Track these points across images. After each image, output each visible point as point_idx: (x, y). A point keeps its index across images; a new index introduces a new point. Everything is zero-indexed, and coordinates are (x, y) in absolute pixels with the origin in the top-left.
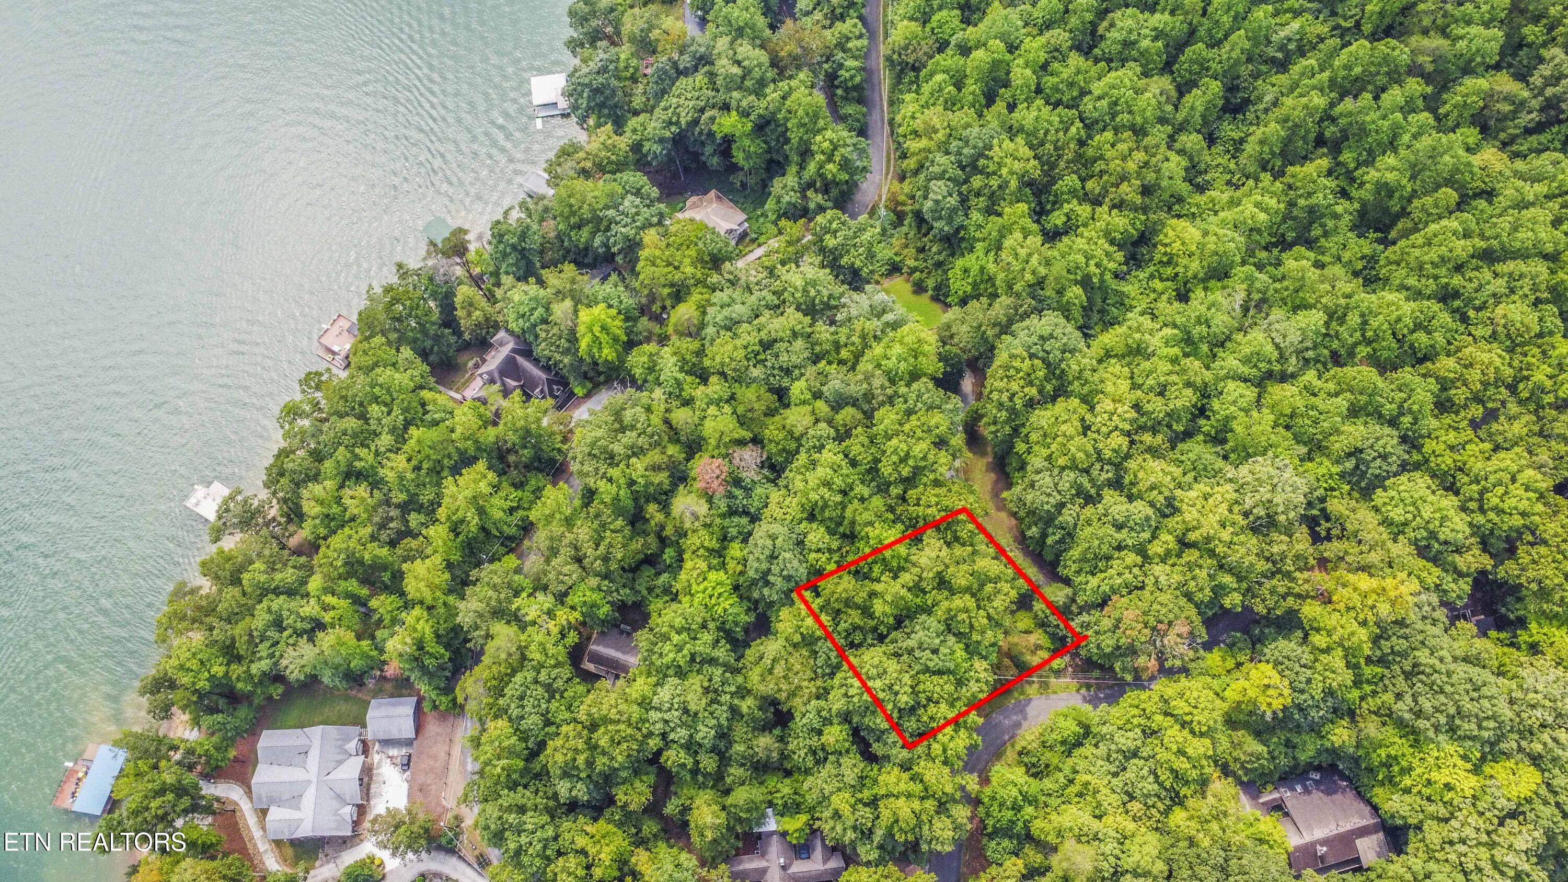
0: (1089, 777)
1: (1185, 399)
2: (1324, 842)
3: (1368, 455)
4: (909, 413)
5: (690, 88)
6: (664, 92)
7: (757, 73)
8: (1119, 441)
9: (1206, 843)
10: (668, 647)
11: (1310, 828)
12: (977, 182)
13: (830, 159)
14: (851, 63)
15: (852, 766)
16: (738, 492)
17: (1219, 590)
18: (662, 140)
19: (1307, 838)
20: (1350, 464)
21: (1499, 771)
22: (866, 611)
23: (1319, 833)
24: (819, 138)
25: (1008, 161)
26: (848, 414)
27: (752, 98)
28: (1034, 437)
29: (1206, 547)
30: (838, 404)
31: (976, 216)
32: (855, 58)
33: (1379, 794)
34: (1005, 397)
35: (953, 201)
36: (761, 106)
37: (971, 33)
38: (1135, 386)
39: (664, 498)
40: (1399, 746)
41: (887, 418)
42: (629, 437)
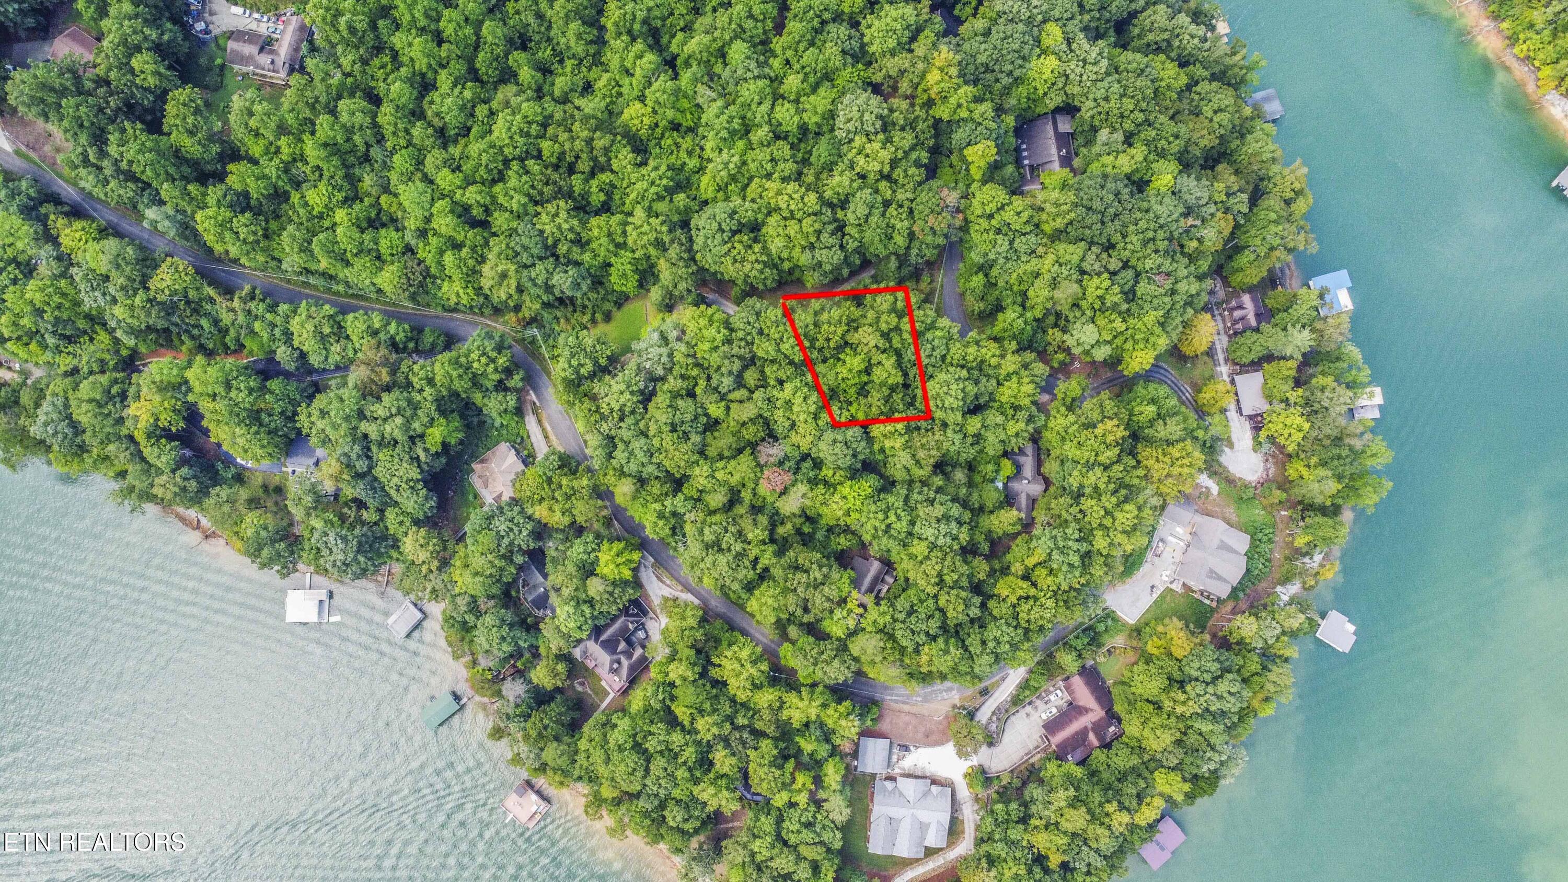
0: (1014, 276)
1: (783, 149)
2: (1059, 150)
3: (847, 46)
4: (761, 332)
5: (388, 465)
6: (383, 489)
7: (403, 404)
8: (812, 198)
9: (1073, 215)
10: (897, 526)
11: (1050, 155)
12: (562, 249)
13: (493, 361)
14: (392, 328)
15: (994, 417)
16: (787, 464)
17: (918, 164)
18: (426, 499)
19: (1056, 158)
20: (849, 60)
21: (1047, 42)
22: (893, 389)
23: (1054, 151)
24: (476, 365)
25: (558, 220)
26: (751, 377)
27: (420, 412)
28: (785, 255)
29: (894, 163)
30: (739, 382)
31: (587, 257)
32: (388, 324)
33: (1040, 110)
34: (759, 267)
35: (572, 271)
36: (429, 407)
37: (411, 224)
38: (769, 176)
39: (776, 520)
40: (1022, 91)
41: (764, 349)
42: (728, 539)
